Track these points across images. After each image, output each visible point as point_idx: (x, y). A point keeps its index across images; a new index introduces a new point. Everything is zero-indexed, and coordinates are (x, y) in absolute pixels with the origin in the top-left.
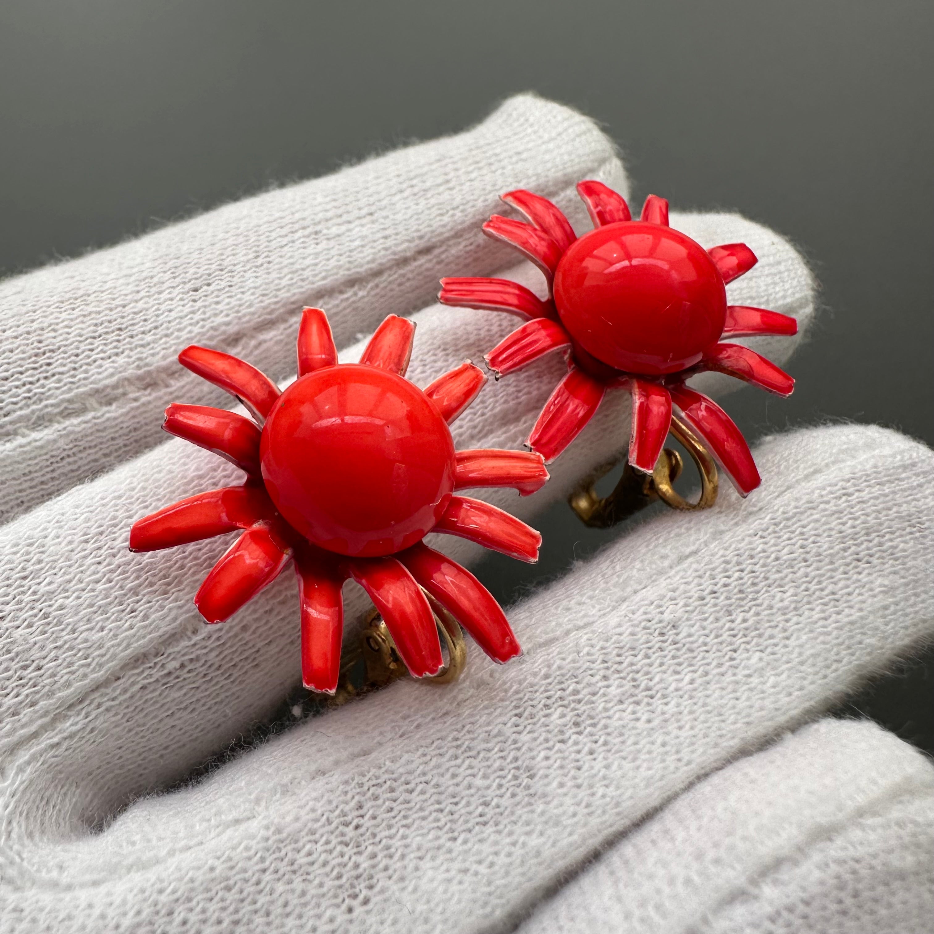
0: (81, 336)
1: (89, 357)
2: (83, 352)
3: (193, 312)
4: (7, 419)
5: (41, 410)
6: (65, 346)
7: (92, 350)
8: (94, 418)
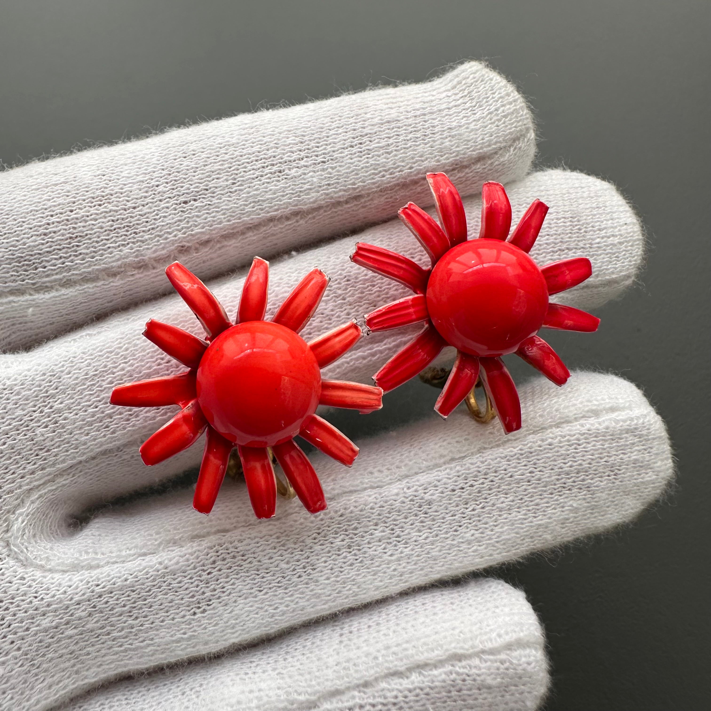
0: (102, 228)
1: (105, 244)
2: (102, 240)
3: (180, 221)
4: (47, 279)
5: (70, 276)
6: (91, 234)
7: (107, 240)
8: (103, 285)
